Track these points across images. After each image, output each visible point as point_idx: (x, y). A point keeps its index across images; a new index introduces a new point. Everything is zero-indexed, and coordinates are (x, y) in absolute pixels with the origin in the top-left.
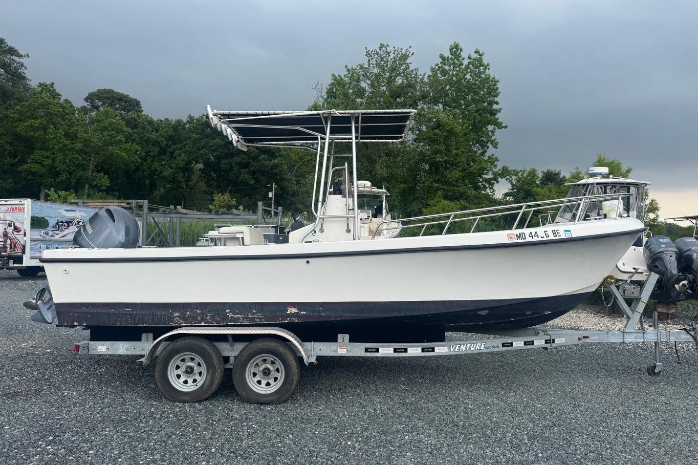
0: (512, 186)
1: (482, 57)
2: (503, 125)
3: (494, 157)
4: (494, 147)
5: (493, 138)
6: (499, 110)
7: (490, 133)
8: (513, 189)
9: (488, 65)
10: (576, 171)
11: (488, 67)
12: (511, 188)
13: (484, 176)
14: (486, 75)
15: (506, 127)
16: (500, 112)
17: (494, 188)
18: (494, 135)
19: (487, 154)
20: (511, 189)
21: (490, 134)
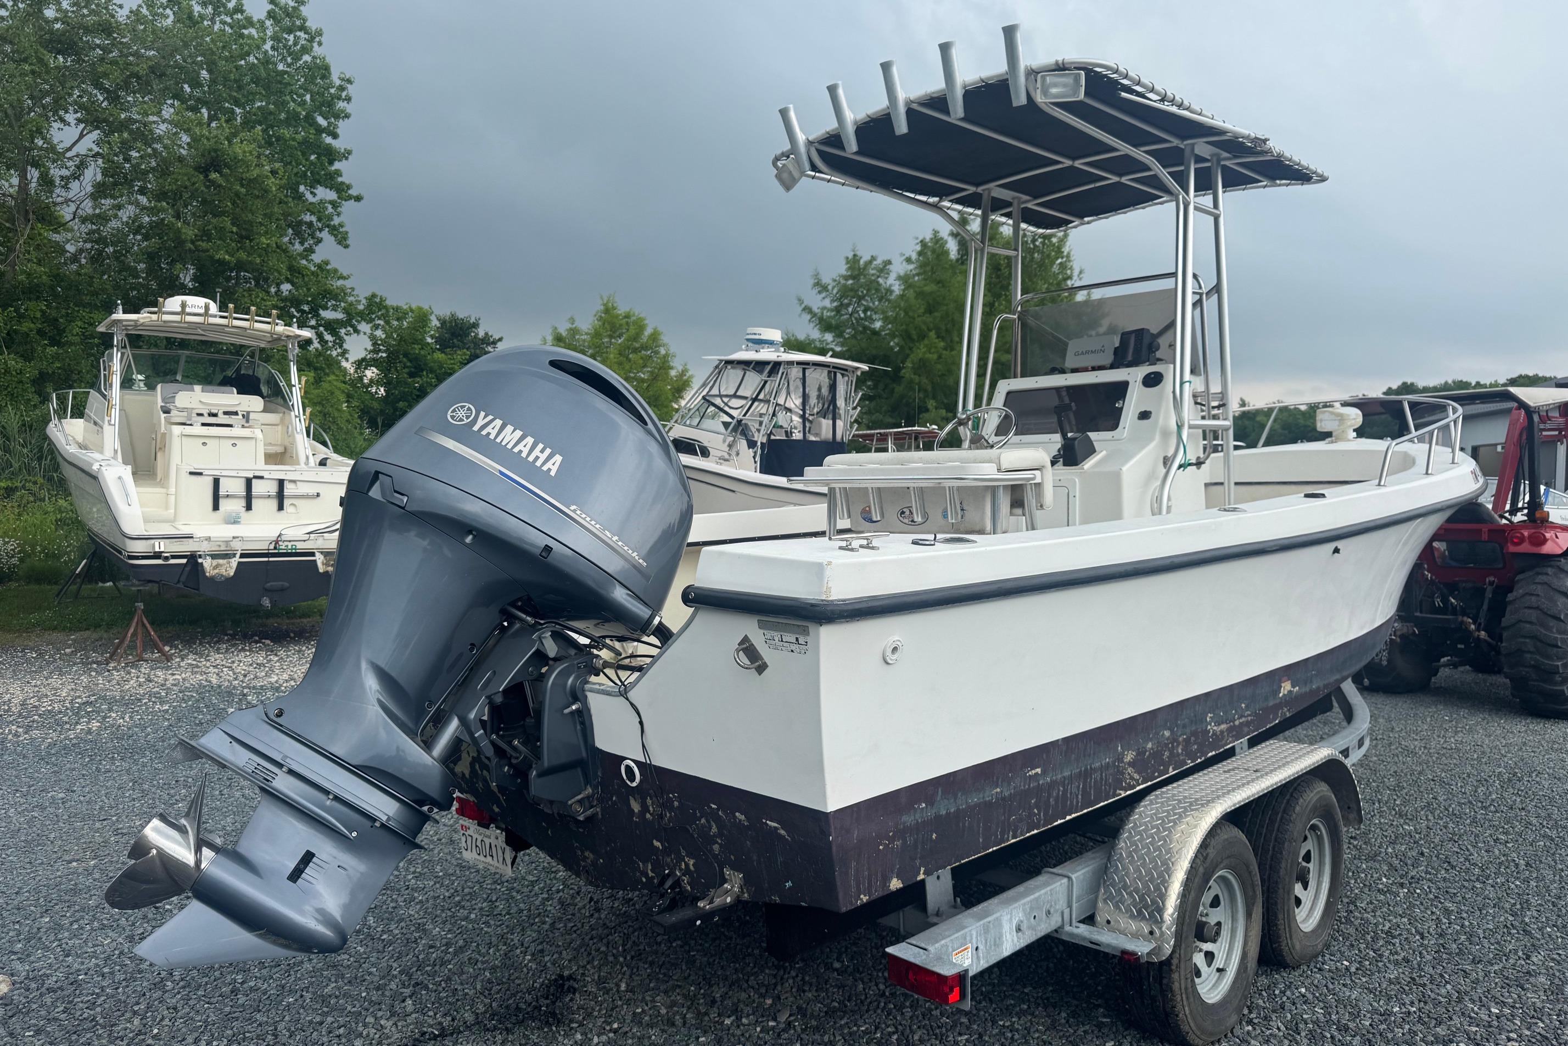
0: (374, 344)
1: (302, 8)
2: (352, 192)
3: (328, 267)
4: (339, 243)
5: (336, 221)
6: (346, 155)
7: (330, 207)
8: (376, 351)
9: (319, 33)
10: (569, 326)
11: (317, 39)
12: (370, 347)
13: (324, 314)
14: (314, 58)
15: (358, 199)
16: (347, 158)
17: (345, 346)
18: (339, 215)
19: (317, 258)
20: (371, 351)
21: (330, 209)
